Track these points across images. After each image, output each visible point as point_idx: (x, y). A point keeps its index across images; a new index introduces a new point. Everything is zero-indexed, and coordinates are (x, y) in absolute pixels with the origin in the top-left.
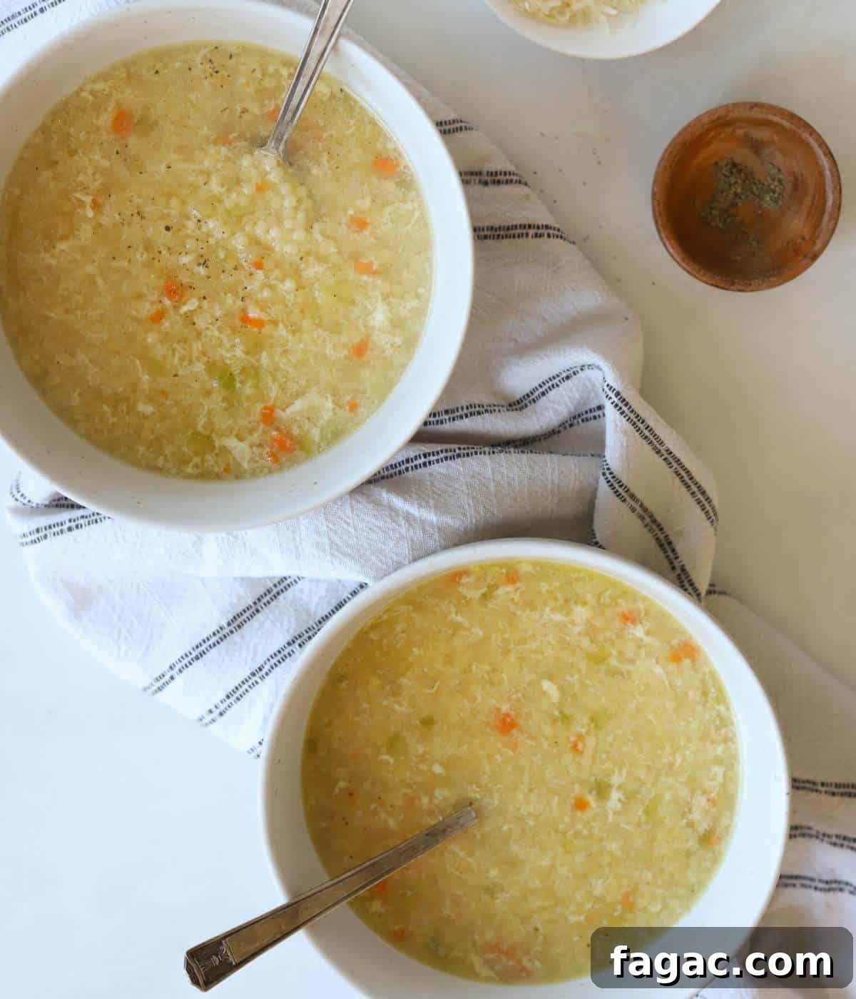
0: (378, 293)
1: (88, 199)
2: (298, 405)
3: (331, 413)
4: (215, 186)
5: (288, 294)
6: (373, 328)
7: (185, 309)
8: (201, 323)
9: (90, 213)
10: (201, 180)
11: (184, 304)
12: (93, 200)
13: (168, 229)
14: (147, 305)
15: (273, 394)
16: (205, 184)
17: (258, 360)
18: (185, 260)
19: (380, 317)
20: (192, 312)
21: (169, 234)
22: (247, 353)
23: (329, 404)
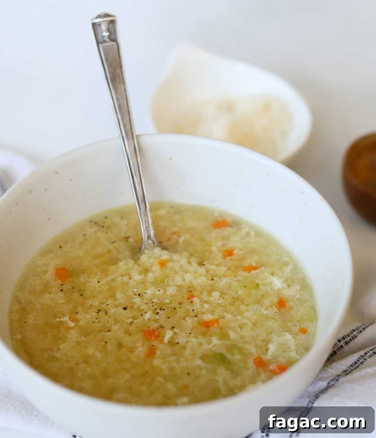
0: (266, 274)
1: (66, 319)
2: (272, 348)
3: (294, 340)
4: (137, 277)
5: (219, 300)
6: (279, 289)
7: (166, 339)
8: (182, 339)
9: (72, 324)
10: (126, 279)
11: (164, 337)
12: (70, 317)
13: (125, 309)
14: (141, 349)
15: (253, 350)
16: (130, 279)
17: (230, 339)
18: (147, 316)
19: (277, 283)
20: (172, 338)
21: (128, 311)
22: (221, 339)
23: (289, 337)
